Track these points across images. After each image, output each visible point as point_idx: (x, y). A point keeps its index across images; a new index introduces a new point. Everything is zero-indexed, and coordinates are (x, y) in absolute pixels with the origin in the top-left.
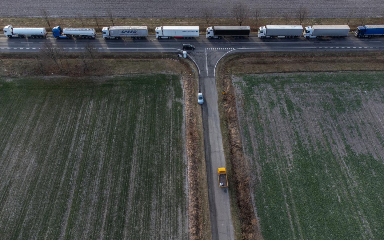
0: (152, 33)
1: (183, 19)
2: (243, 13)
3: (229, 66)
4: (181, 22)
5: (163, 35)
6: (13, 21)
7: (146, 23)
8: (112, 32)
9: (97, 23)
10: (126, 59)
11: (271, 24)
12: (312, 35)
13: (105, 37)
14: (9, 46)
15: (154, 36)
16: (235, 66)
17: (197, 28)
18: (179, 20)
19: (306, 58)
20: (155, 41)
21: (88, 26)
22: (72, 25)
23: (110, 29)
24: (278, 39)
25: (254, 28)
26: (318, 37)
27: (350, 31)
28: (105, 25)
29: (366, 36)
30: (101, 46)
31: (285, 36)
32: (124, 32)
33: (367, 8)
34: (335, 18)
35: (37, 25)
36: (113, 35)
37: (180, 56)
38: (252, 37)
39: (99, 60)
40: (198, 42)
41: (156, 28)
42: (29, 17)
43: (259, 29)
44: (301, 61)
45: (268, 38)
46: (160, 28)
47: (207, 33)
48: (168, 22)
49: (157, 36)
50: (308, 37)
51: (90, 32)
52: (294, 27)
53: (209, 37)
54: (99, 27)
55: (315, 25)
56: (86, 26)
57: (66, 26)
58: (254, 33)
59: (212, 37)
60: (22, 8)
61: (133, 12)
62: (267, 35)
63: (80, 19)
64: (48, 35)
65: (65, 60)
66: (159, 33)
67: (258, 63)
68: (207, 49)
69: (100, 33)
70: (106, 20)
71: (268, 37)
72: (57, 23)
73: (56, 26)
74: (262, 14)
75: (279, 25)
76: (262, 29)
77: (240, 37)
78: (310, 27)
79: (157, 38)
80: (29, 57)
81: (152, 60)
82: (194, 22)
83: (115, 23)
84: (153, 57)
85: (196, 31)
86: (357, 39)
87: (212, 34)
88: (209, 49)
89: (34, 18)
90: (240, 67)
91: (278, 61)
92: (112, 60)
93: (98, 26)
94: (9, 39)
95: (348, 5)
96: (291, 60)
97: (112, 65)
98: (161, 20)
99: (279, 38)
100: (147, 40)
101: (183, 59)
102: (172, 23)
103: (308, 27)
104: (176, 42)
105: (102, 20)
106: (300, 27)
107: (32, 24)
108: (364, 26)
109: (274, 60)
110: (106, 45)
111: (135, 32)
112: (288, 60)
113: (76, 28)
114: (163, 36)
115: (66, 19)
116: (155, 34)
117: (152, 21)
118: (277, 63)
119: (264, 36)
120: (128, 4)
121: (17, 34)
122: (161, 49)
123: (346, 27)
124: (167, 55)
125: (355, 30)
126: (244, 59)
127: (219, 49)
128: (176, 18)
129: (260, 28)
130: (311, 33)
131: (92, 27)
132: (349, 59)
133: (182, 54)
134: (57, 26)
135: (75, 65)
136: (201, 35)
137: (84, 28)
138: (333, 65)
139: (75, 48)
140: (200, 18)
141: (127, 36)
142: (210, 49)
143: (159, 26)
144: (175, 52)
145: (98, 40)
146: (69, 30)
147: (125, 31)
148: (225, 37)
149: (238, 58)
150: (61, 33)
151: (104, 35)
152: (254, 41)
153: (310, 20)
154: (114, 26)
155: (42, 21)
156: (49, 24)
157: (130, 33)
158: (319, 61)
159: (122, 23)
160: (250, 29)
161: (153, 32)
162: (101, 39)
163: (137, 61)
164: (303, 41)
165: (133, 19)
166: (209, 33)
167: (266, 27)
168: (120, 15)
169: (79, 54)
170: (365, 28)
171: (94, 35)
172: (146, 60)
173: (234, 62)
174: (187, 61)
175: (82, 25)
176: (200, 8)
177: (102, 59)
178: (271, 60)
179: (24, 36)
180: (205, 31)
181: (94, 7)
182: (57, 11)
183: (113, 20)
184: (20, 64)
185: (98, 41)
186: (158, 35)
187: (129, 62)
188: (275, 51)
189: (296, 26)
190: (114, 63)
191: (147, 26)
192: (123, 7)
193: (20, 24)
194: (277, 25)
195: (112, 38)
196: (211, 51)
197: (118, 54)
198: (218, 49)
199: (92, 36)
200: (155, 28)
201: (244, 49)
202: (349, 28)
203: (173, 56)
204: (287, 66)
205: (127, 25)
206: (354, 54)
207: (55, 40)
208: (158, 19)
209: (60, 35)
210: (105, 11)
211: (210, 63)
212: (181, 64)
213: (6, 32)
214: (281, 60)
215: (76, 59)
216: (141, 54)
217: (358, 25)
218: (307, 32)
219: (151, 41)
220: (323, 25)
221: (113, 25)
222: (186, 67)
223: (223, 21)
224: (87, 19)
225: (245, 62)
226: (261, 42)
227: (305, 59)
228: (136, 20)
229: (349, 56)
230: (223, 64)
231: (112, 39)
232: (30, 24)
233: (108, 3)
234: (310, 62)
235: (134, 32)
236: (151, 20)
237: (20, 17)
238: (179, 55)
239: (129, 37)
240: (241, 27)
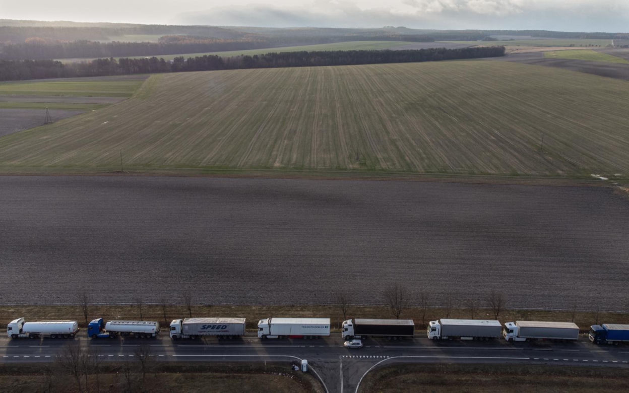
0: (253, 330)
1: (305, 307)
2: (401, 299)
3: (381, 387)
4: (301, 313)
5: (270, 332)
6: (29, 312)
7: (244, 314)
8: (187, 327)
9: (165, 314)
10: (203, 374)
11: (447, 317)
12: (518, 337)
13: (173, 336)
14: (7, 353)
15: (255, 334)
16: (392, 388)
17: (327, 321)
18: (299, 309)
19: (515, 377)
20: (257, 343)
21: (148, 318)
22: (124, 316)
23: (183, 323)
24: (461, 342)
25: (421, 322)
26: (528, 341)
27: (580, 333)
28: (176, 316)
29: (609, 343)
30: (163, 351)
31: (474, 337)
32: (206, 327)
33: (598, 298)
34: (549, 311)
35: (67, 317)
36: (187, 332)
37: (297, 368)
38: (419, 337)
39: (156, 376)
40: (327, 344)
41: (260, 322)
42: (58, 306)
43: (428, 325)
44: (507, 381)
45: (446, 340)
46: (266, 322)
47: (343, 329)
48: (281, 312)
49: (260, 334)
50: (511, 340)
51: (150, 327)
52: (486, 323)
53: (347, 336)
54: (167, 320)
55: (519, 320)
56: (146, 318)
57: (113, 319)
58: (420, 331)
59: (352, 336)
60: (51, 292)
61: (226, 297)
62: (443, 335)
63: (139, 307)
64: (79, 333)
65: (96, 375)
66: (264, 329)
67: (432, 383)
68: (343, 356)
69: (166, 329)
70: (180, 308)
71: (445, 338)
72: (99, 314)
73: (97, 318)
74: (431, 301)
75: (461, 319)
76: (434, 325)
77: (398, 337)
78: (512, 323)
79: (260, 338)
80: (34, 372)
81: (247, 375)
82: (323, 313)
83: (194, 314)
84: (249, 371)
85: (326, 327)
86: (596, 347)
87: (351, 331)
88: (347, 356)
89: (66, 306)
90: (401, 389)
91: (466, 380)
92: (178, 375)
93: (165, 317)
94: (11, 341)
95: (565, 292)
96: (490, 379)
97: (176, 384)
98: (270, 309)
99: (462, 340)
100: (242, 341)
101: (302, 374)
102: (286, 314)
103: (509, 323)
104: (290, 344)
105: (174, 309)
106: (496, 323)
107: (58, 316)
108: (601, 325)
109: (460, 379)
110: (172, 349)
111: (224, 327)
112: (484, 379)
113: (128, 321)
114: (270, 335)
115: (117, 307)
116: (257, 332)
117: (254, 310)
118: (466, 383)
119: (438, 336)
120: (220, 284)
121: (28, 332)
122: (265, 357)
123: (572, 326)
124: (273, 366)
125: (588, 332)
126: (407, 375)
127: (364, 357)
128: (293, 306)
129: (431, 323)
130: (515, 333)
131: (155, 320)
132: (591, 380)
133: (300, 365)
134: (99, 318)
135: (111, 384)
136: (333, 334)
137: (142, 320)
138: (566, 390)
139: (120, 355)
140: (331, 306)
141: (211, 333)
142: (349, 357)
143: (265, 318)
144: (288, 361)
145: (161, 340)
146: (116, 324)
147: (207, 325)
148: (372, 337)
149: (396, 373)
150: (101, 330)
151: (172, 333)
152: (421, 345)
153: (511, 312)
154: (191, 317)
155: (77, 310)
156: (86, 316)
157: (215, 330)
158: (539, 383)
159: (205, 314)
160: (414, 325)
161: (255, 328)
162: (165, 338)
163: (221, 378)
164: (504, 346)
165: (224, 306)
166: (346, 330)
167: (439, 322)
168: (204, 301)
169: (123, 365)
170: (604, 328)
171: (156, 333)
172: (237, 376)
173: (389, 380)
174: (308, 377)
175: (140, 316)
176: (333, 291)
177: (160, 374)
178: (454, 378)
179: (38, 336)
180: (340, 326)
181: (165, 289)
182: (106, 295)
183: (192, 309)
184: (15, 384)
185: (160, 342)
186: (262, 332)
187: (206, 380)
188: (460, 362)
189: (489, 321)
190: (180, 380)
191: (245, 319)
192: (210, 289)
193: (39, 316)
194: (458, 319)
195: (185, 337)
196: (349, 360)
197: (189, 365)
198: (362, 357)
199: (151, 334)
200: (258, 322)
201: (406, 357)
202: (578, 328)
203: (283, 369)
204: (483, 389)
205: (213, 317)
206: (598, 373)
207: (88, 340)
208: (265, 308)
209: (99, 333)
210: (181, 295)
211: (347, 382)
212: (297, 383)
213: (10, 329)
214: (471, 379)
215: (115, 374)
216: (229, 366)
217: (592, 324)
218: (510, 331)
219: (249, 343)
220: (533, 320)
221: (189, 316)
222: (305, 389)
223: (369, 312)
224: (150, 307)
225: (409, 381)
226: (433, 346)
227: (513, 378)
228: (228, 309)
229: (590, 376)
230: (371, 384)
231: (185, 339)
232: (55, 315)
233: (188, 283)
234: (523, 384)
235: (222, 328)
236: (253, 308)
237: (43, 306)
238: (294, 367)
239: (213, 336)
240: (400, 321)
